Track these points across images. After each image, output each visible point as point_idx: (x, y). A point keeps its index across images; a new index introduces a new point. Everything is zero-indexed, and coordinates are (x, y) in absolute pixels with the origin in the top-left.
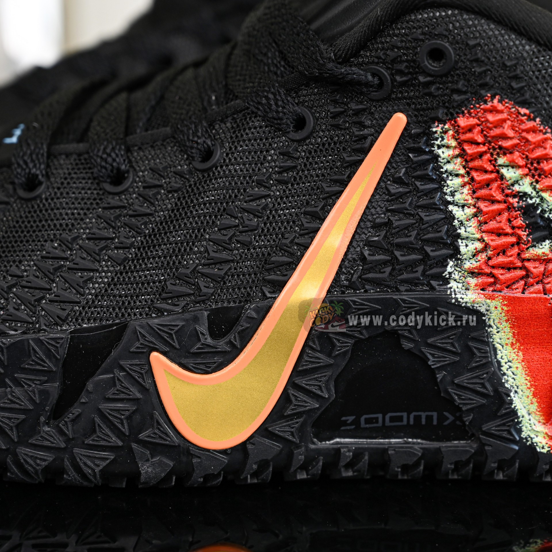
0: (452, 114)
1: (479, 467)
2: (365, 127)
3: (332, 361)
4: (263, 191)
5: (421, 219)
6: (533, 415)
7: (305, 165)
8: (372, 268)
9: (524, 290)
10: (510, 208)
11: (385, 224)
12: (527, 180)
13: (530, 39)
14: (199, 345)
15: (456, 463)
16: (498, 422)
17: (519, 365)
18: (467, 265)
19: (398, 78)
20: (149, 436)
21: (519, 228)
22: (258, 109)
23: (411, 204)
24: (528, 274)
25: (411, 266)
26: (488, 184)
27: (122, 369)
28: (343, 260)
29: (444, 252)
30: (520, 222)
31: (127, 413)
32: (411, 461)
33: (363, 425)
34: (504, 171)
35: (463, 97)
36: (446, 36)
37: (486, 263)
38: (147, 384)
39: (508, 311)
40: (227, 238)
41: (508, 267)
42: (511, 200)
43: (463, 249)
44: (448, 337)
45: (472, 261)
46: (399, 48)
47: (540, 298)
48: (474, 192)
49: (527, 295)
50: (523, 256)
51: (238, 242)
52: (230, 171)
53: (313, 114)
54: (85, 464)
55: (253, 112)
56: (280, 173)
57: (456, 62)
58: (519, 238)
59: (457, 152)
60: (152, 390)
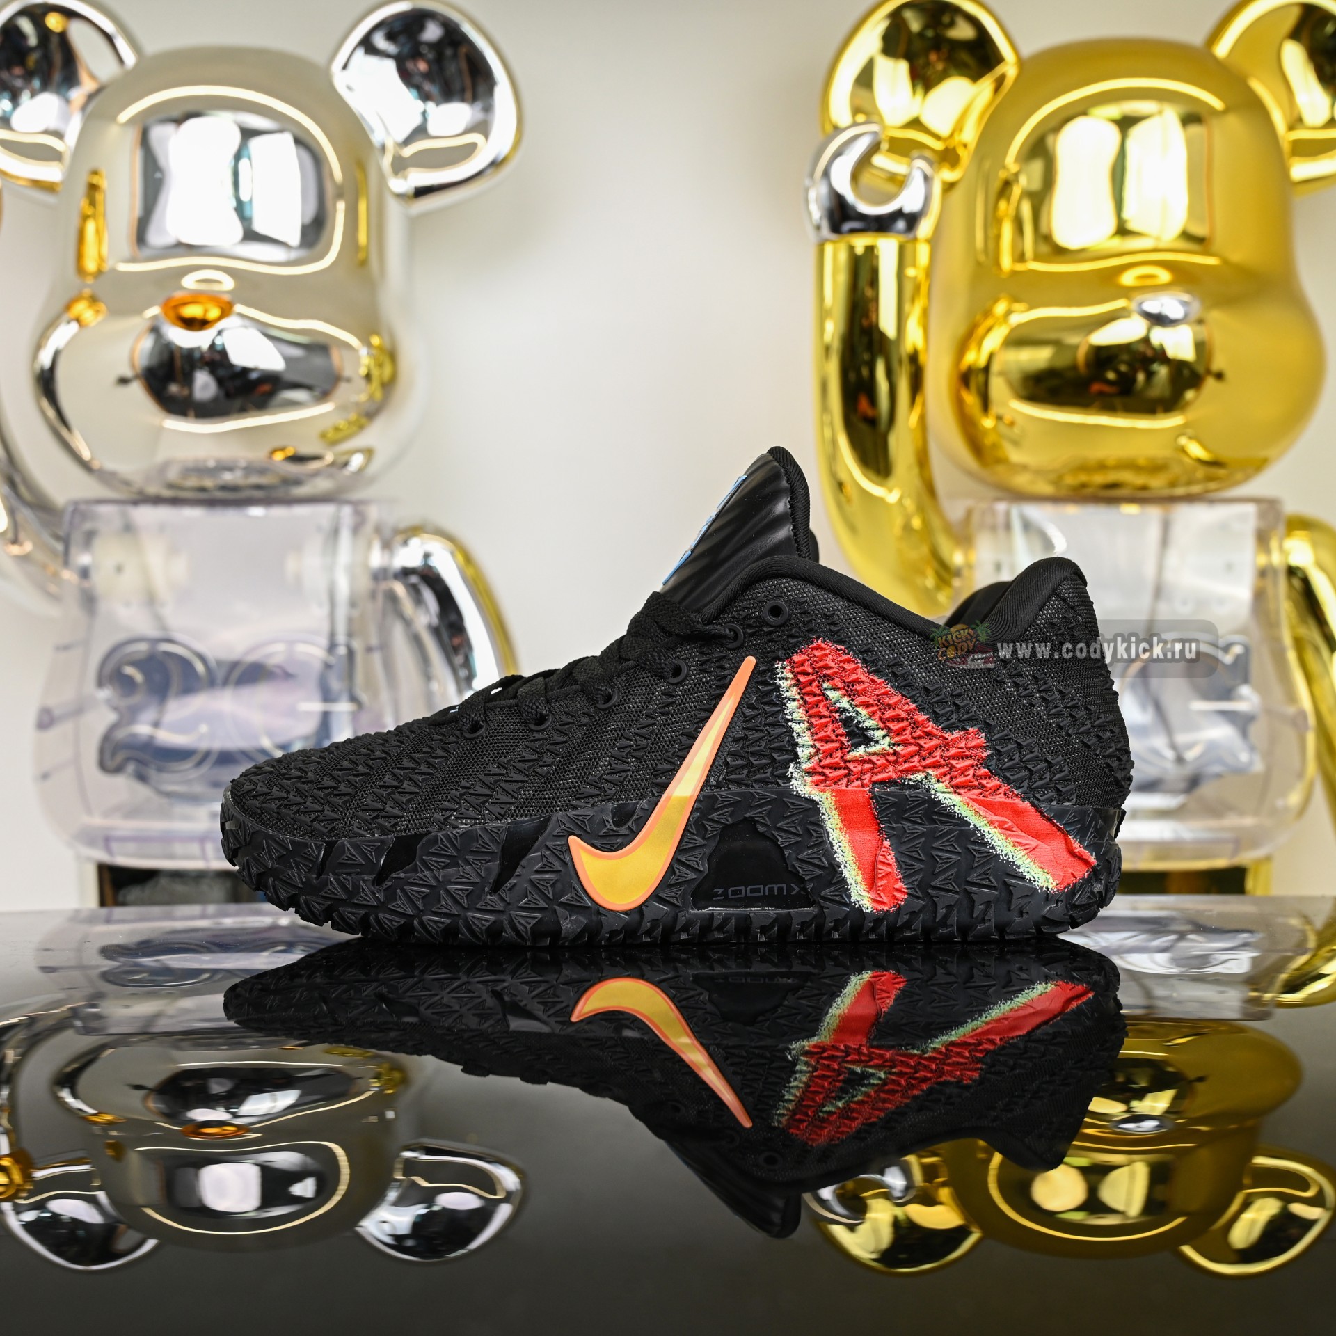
0: (788, 654)
1: (820, 928)
2: (725, 669)
3: (705, 843)
4: (651, 721)
5: (769, 733)
6: (859, 884)
7: (682, 701)
8: (733, 771)
9: (847, 786)
10: (834, 721)
11: (742, 739)
12: (845, 699)
13: (843, 597)
14: (605, 830)
15: (803, 924)
16: (832, 889)
17: (847, 845)
18: (804, 766)
19: (749, 631)
20: (568, 900)
21: (841, 735)
22: (646, 664)
23: (760, 723)
24: (850, 772)
25: (762, 768)
26: (817, 704)
27: (548, 848)
28: (712, 766)
29: (786, 757)
30: (842, 731)
31: (551, 882)
32: (767, 923)
33: (730, 896)
34: (828, 693)
35: (796, 640)
36: (781, 597)
37: (818, 764)
38: (567, 859)
39: (836, 801)
40: (624, 754)
41: (834, 767)
42: (834, 714)
43: (800, 754)
44: (792, 822)
45: (808, 763)
46: (748, 609)
47: (860, 791)
48: (807, 712)
49: (850, 788)
50: (845, 758)
51: (633, 757)
52: (625, 708)
53: (687, 664)
54: (519, 922)
55: (642, 667)
56: (662, 707)
57: (790, 615)
58: (842, 743)
59: (793, 682)
60: (570, 864)
